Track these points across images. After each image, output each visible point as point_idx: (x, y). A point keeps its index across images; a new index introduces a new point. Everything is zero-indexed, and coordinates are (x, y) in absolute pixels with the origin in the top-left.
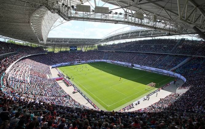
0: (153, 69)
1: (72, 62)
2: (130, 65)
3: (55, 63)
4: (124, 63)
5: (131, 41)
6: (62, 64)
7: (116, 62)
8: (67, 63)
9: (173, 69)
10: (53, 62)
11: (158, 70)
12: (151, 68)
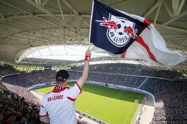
0: (125, 87)
1: (49, 83)
2: (105, 84)
3: (31, 84)
4: (98, 83)
5: (95, 64)
6: (38, 85)
7: (90, 82)
8: (43, 84)
9: (140, 87)
10: (29, 84)
11: (128, 88)
12: (123, 86)
